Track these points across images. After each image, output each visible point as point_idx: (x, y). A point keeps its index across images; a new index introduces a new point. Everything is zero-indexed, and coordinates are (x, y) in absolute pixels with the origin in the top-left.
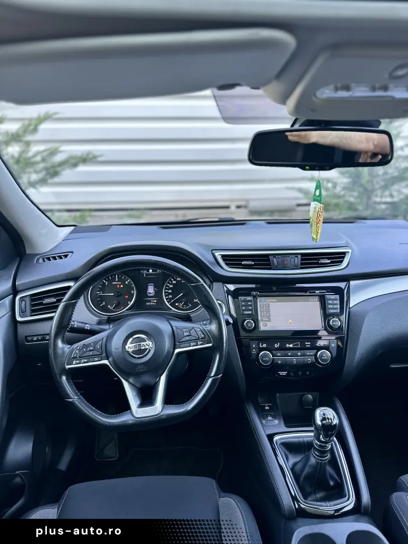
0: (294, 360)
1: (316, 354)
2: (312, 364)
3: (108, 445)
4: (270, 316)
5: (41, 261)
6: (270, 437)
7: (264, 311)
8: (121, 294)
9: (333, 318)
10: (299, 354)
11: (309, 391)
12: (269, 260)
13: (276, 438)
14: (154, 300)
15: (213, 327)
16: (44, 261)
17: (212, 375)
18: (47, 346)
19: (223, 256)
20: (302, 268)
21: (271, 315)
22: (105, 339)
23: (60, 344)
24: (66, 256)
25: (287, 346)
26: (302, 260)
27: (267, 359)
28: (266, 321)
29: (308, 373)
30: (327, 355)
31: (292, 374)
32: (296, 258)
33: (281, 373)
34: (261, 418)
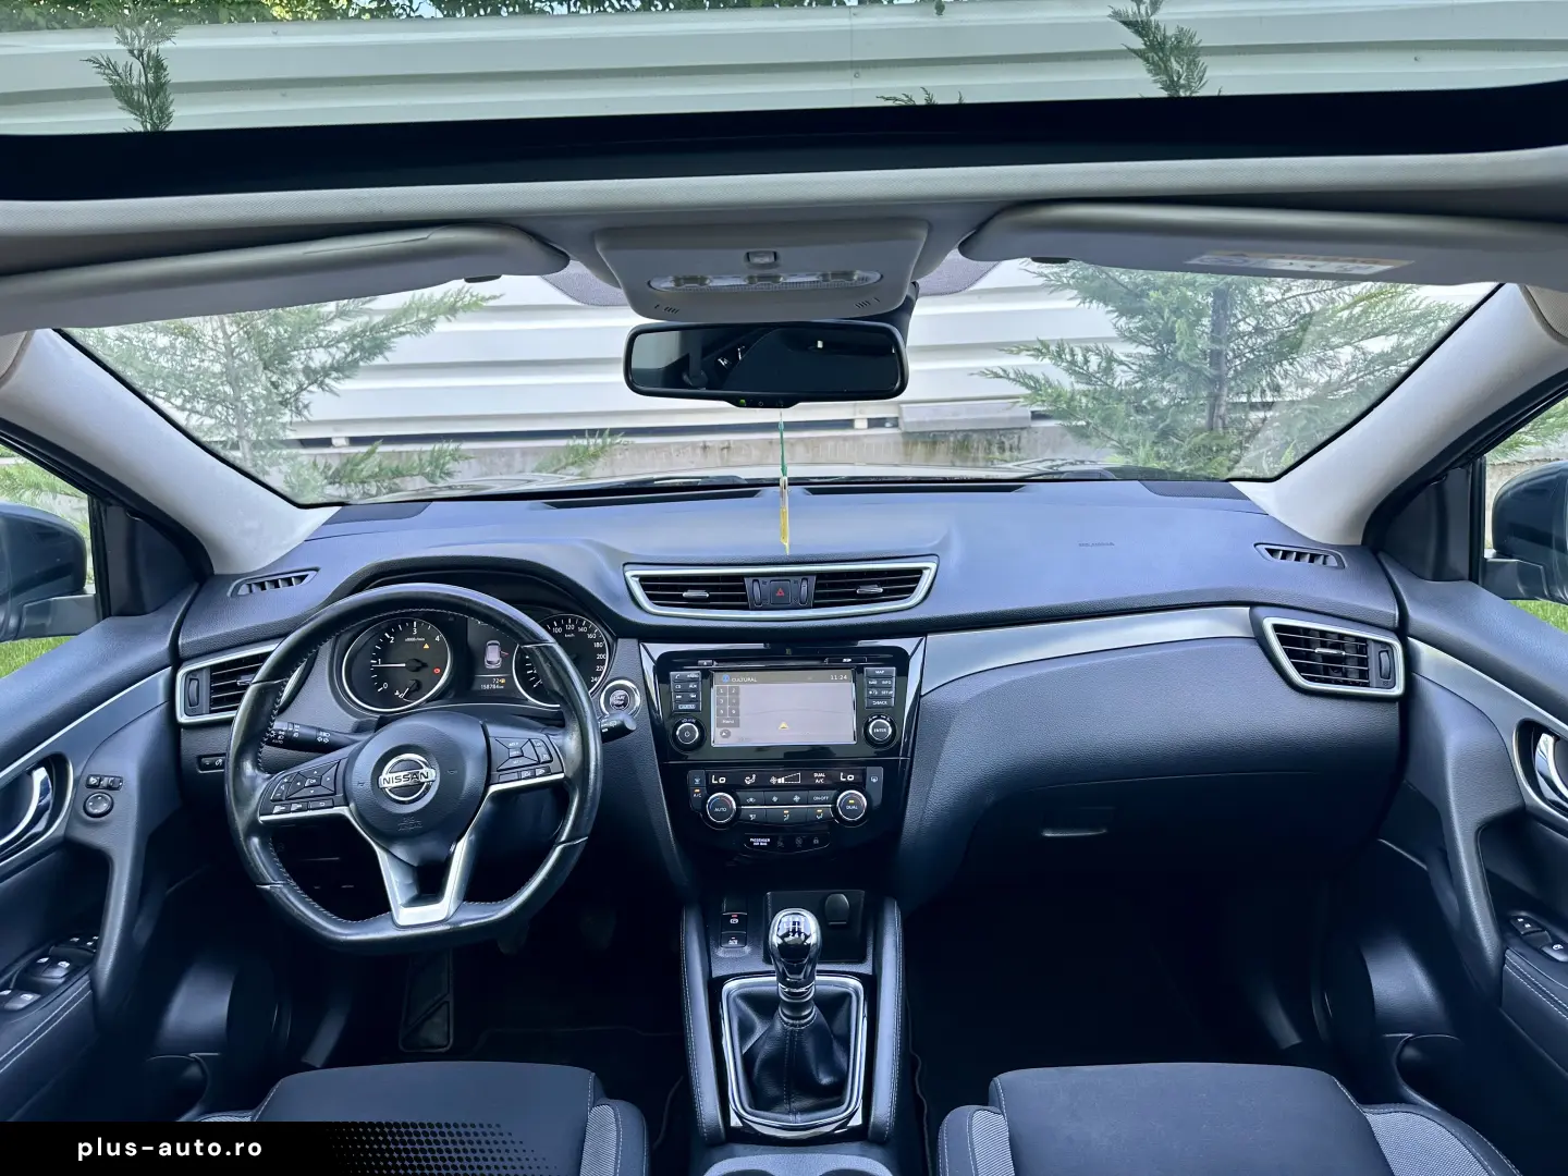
0: (787, 811)
1: (836, 798)
2: (827, 821)
3: (429, 1017)
4: (738, 714)
5: (244, 590)
6: (714, 986)
7: (725, 704)
8: (425, 665)
9: (879, 717)
11: (842, 886)
12: (743, 588)
13: (731, 985)
14: (500, 678)
15: (571, 742)
16: (251, 591)
17: (563, 839)
18: (222, 777)
19: (643, 579)
20: (816, 606)
21: (741, 713)
22: (343, 763)
23: (248, 767)
24: (302, 578)
25: (773, 780)
26: (818, 586)
27: (724, 809)
28: (730, 725)
29: (816, 841)
30: (858, 803)
31: (780, 844)
32: (805, 583)
33: (757, 842)
34: (712, 942)
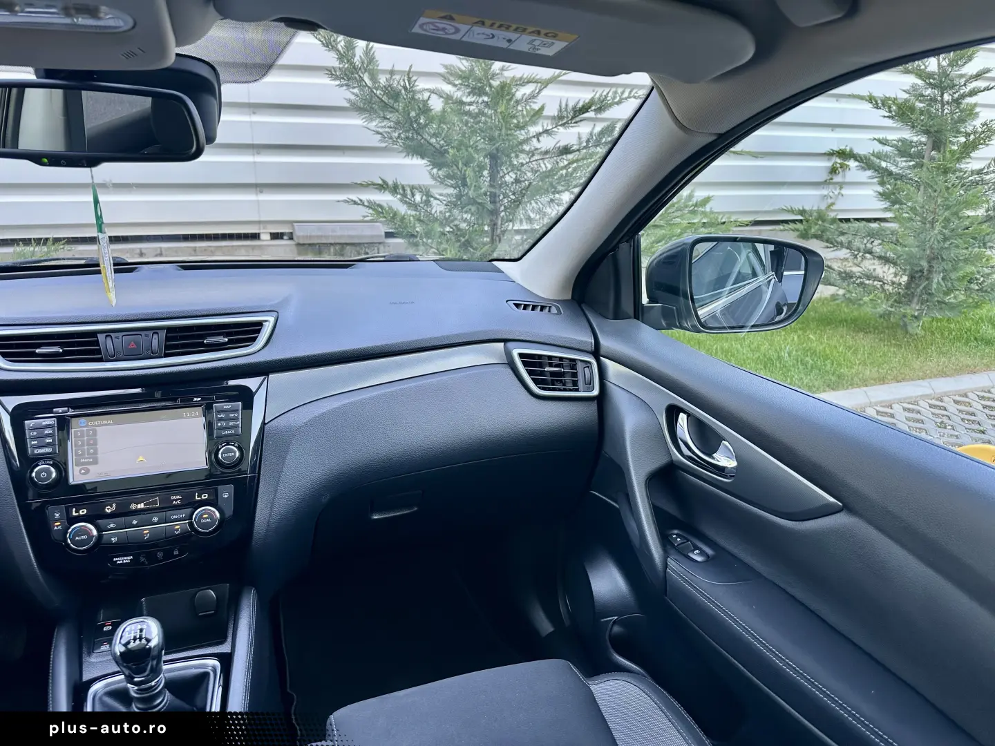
0: (146, 532)
1: (191, 515)
2: (184, 534)
4: (96, 453)
6: (81, 689)
7: (83, 445)
9: (228, 444)
10: (155, 519)
11: (209, 582)
12: (97, 343)
13: (96, 686)
20: (167, 355)
21: (100, 451)
25: (133, 507)
26: (167, 339)
27: (84, 537)
28: (89, 463)
29: (176, 553)
30: (211, 516)
31: (142, 559)
32: (155, 336)
33: (120, 560)
34: (85, 650)
